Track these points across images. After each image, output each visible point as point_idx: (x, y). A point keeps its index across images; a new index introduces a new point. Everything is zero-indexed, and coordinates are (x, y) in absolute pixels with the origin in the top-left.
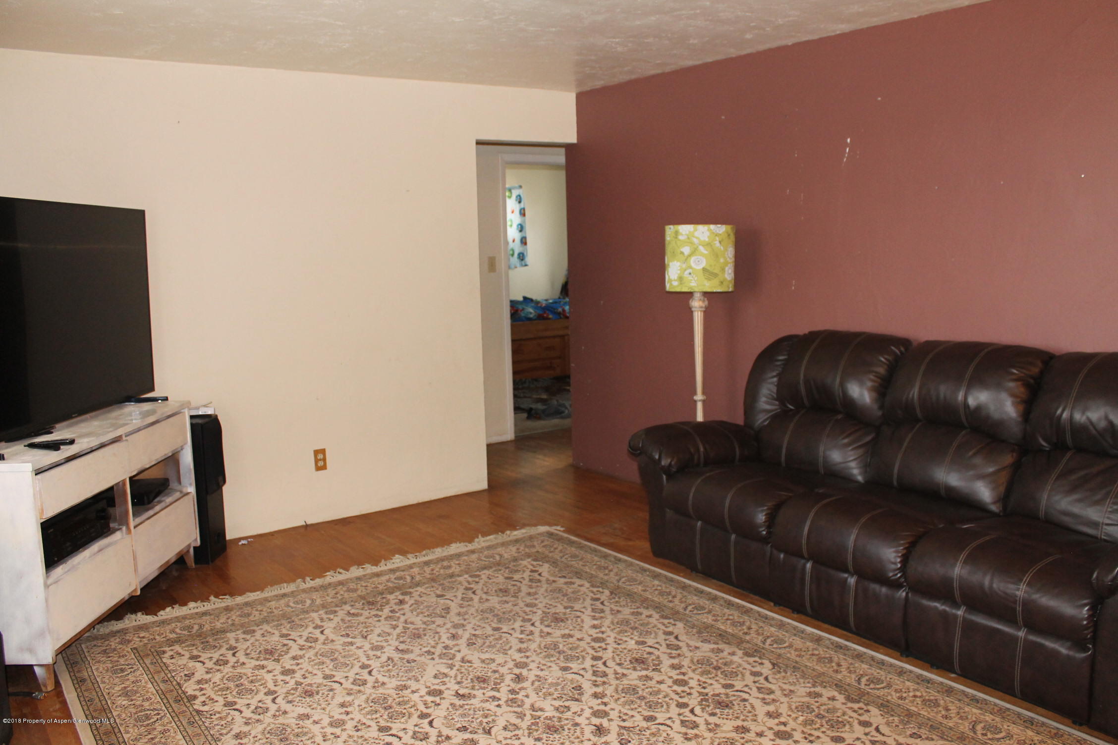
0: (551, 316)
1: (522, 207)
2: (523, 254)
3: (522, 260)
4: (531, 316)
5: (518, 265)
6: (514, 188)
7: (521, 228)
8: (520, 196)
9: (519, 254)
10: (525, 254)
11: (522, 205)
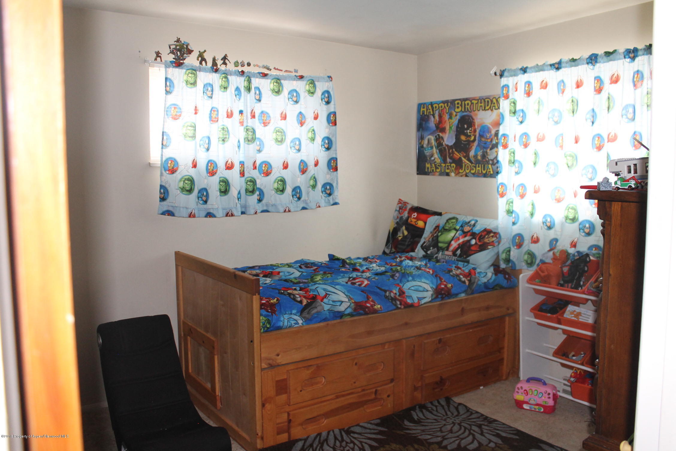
0: (378, 307)
1: (332, 110)
2: (331, 185)
3: (330, 195)
4: (342, 308)
5: (322, 204)
6: (319, 79)
7: (329, 144)
8: (328, 92)
9: (324, 186)
10: (334, 185)
11: (331, 108)
